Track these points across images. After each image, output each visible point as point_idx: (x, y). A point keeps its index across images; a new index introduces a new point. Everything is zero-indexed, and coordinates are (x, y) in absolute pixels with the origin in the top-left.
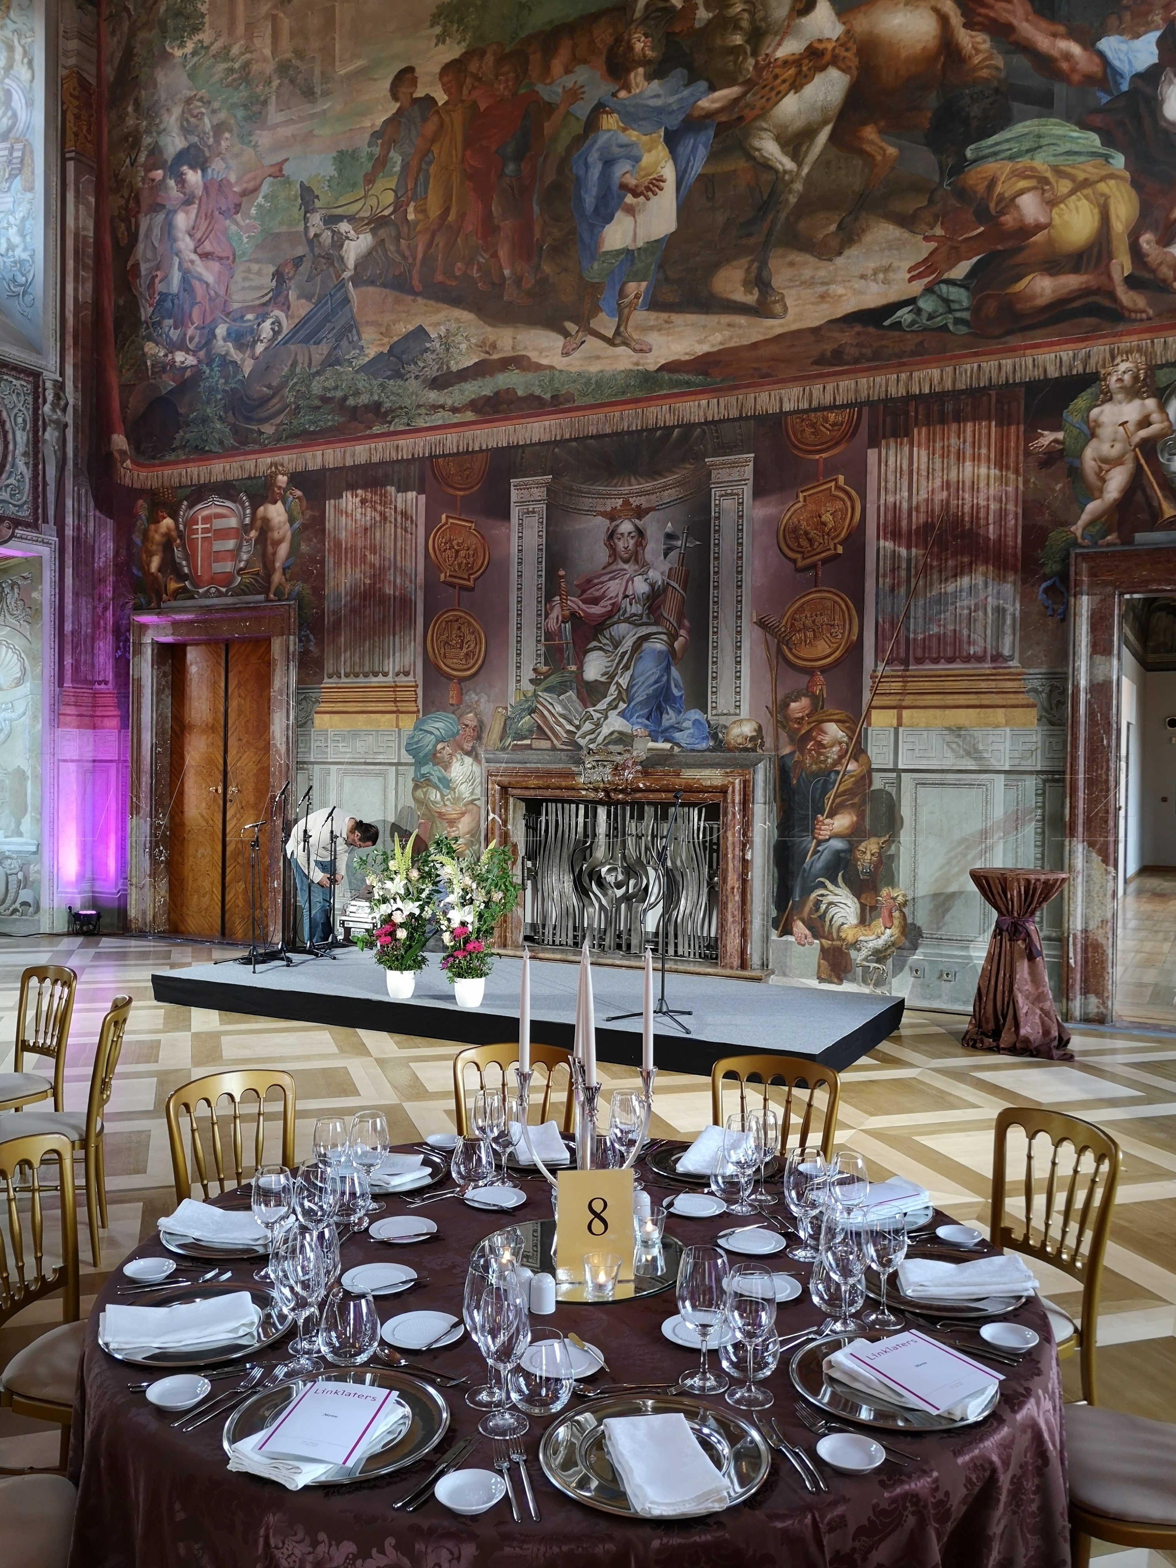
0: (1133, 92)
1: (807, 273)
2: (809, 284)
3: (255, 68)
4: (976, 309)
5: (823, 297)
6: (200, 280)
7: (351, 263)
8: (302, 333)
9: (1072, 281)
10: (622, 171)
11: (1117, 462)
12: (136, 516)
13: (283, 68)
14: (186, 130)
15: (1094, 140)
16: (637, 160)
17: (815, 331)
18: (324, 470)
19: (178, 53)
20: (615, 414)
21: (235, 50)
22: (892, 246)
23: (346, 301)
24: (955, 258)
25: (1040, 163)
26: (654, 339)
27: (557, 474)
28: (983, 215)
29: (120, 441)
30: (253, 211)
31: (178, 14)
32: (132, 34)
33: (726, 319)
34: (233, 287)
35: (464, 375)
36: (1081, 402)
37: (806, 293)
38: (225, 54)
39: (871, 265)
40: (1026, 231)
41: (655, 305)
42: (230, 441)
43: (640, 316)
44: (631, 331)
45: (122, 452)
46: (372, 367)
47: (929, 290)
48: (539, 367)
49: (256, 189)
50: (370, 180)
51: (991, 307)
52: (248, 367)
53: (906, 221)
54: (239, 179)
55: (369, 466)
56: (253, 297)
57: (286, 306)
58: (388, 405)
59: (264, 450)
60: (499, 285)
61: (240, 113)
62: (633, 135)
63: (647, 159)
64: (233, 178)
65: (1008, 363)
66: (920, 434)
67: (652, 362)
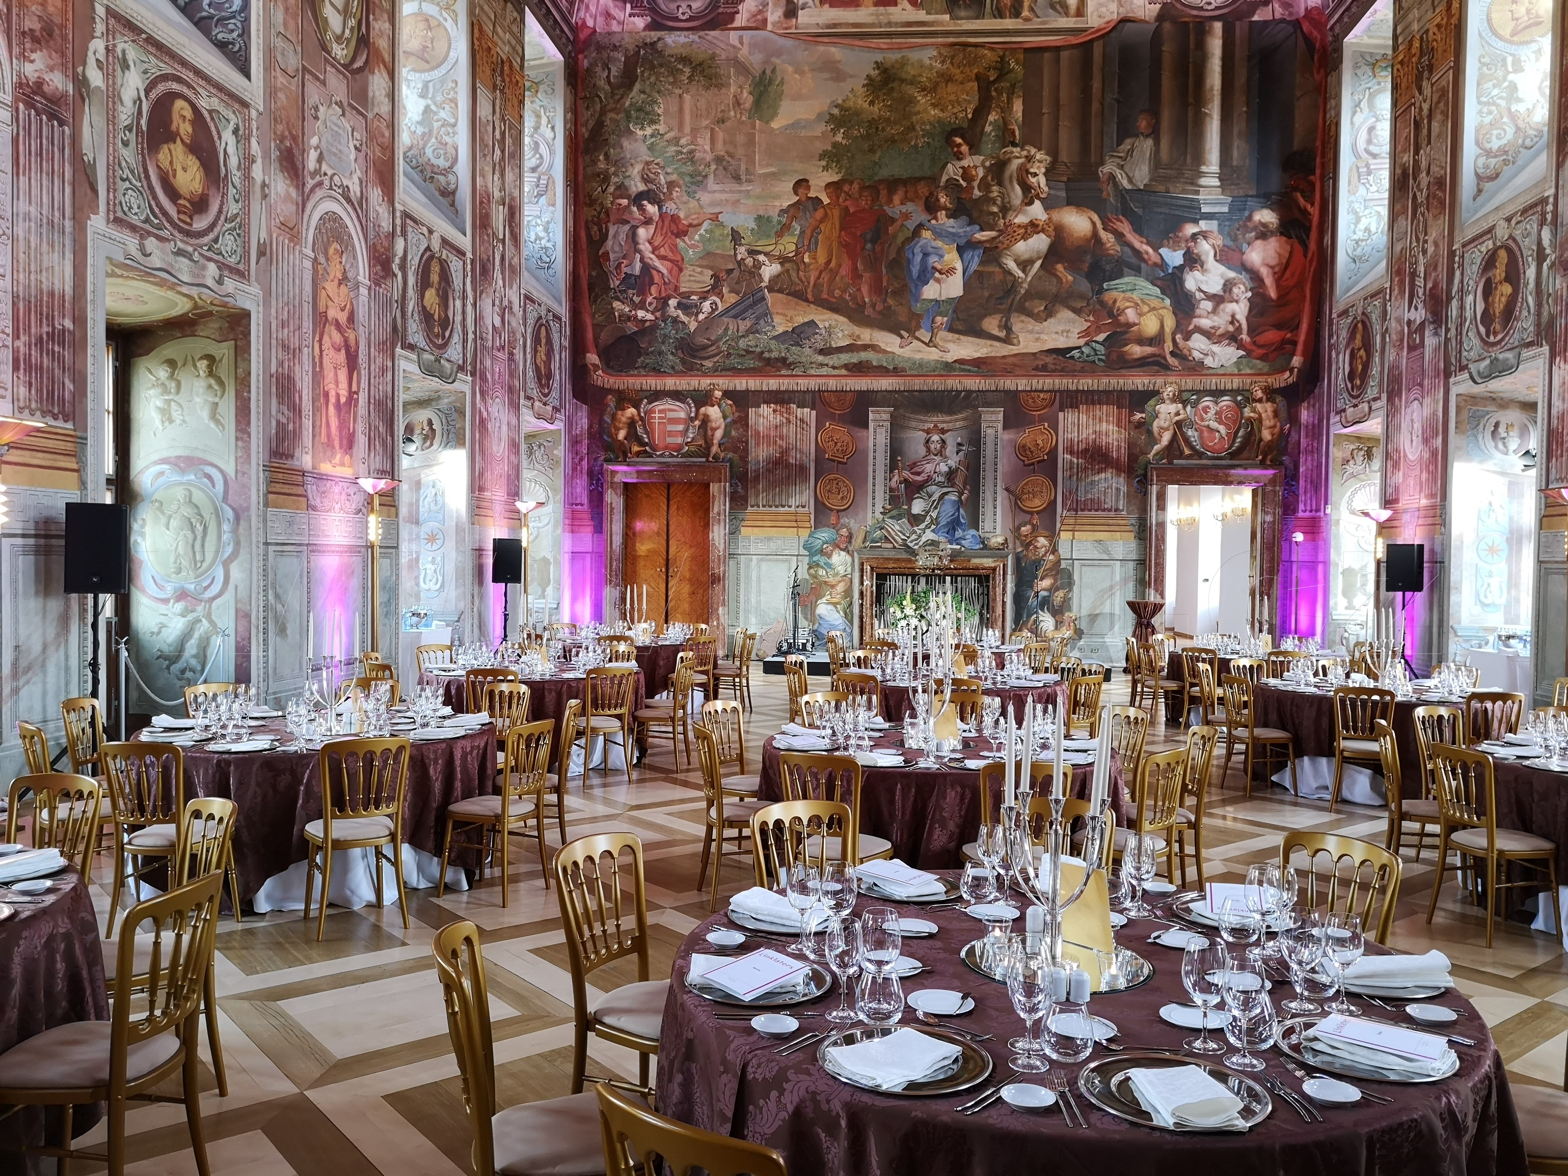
0: (1173, 274)
1: (1030, 327)
2: (1031, 332)
3: (698, 155)
4: (1108, 355)
5: (1037, 339)
6: (656, 269)
7: (766, 278)
8: (733, 312)
9: (1148, 350)
10: (933, 260)
11: (1167, 429)
12: (607, 405)
13: (719, 160)
14: (646, 180)
15: (1158, 291)
16: (941, 256)
17: (1034, 354)
18: (747, 391)
19: (640, 133)
20: (930, 381)
21: (683, 141)
22: (1069, 321)
23: (763, 299)
24: (1099, 330)
25: (1135, 296)
26: (950, 346)
27: (896, 408)
28: (1111, 314)
29: (593, 358)
30: (697, 237)
31: (640, 109)
32: (603, 112)
33: (989, 342)
34: (682, 278)
35: (840, 350)
36: (1152, 402)
37: (1030, 336)
38: (676, 141)
39: (1060, 328)
40: (1129, 325)
41: (951, 329)
42: (680, 367)
43: (943, 334)
44: (938, 340)
45: (594, 365)
46: (780, 338)
47: (1087, 344)
48: (885, 352)
49: (700, 225)
50: (780, 234)
51: (1114, 356)
52: (693, 326)
53: (1077, 311)
54: (687, 217)
55: (778, 392)
56: (696, 287)
57: (721, 296)
58: (791, 360)
59: (705, 375)
60: (862, 306)
61: (687, 179)
62: (939, 244)
63: (947, 257)
64: (682, 215)
65: (1121, 381)
66: (1083, 408)
67: (950, 358)
